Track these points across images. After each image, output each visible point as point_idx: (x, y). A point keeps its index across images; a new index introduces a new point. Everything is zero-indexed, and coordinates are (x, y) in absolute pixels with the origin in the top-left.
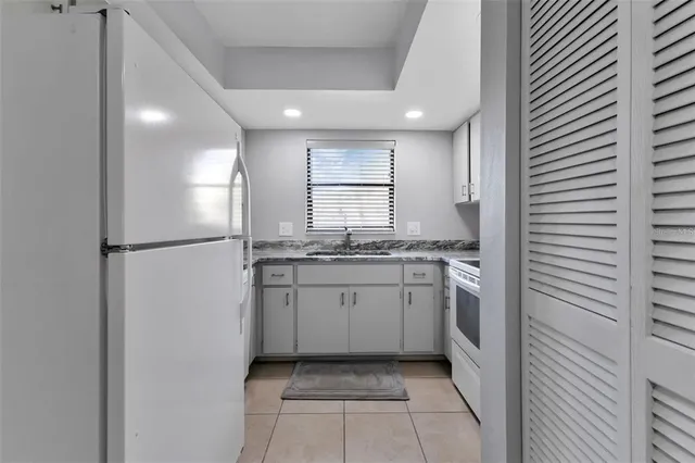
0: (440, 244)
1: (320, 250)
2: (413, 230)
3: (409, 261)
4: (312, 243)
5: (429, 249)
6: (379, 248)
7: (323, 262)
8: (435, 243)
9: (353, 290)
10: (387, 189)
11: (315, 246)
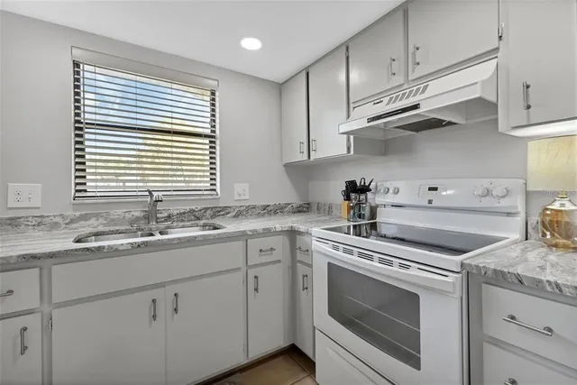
0: (269, 209)
1: (101, 229)
2: (241, 193)
3: (256, 234)
4: (85, 217)
5: (259, 215)
6: (198, 219)
7: (115, 252)
8: (265, 207)
9: (171, 290)
10: (207, 141)
11: (93, 221)
